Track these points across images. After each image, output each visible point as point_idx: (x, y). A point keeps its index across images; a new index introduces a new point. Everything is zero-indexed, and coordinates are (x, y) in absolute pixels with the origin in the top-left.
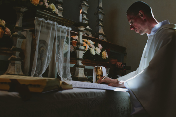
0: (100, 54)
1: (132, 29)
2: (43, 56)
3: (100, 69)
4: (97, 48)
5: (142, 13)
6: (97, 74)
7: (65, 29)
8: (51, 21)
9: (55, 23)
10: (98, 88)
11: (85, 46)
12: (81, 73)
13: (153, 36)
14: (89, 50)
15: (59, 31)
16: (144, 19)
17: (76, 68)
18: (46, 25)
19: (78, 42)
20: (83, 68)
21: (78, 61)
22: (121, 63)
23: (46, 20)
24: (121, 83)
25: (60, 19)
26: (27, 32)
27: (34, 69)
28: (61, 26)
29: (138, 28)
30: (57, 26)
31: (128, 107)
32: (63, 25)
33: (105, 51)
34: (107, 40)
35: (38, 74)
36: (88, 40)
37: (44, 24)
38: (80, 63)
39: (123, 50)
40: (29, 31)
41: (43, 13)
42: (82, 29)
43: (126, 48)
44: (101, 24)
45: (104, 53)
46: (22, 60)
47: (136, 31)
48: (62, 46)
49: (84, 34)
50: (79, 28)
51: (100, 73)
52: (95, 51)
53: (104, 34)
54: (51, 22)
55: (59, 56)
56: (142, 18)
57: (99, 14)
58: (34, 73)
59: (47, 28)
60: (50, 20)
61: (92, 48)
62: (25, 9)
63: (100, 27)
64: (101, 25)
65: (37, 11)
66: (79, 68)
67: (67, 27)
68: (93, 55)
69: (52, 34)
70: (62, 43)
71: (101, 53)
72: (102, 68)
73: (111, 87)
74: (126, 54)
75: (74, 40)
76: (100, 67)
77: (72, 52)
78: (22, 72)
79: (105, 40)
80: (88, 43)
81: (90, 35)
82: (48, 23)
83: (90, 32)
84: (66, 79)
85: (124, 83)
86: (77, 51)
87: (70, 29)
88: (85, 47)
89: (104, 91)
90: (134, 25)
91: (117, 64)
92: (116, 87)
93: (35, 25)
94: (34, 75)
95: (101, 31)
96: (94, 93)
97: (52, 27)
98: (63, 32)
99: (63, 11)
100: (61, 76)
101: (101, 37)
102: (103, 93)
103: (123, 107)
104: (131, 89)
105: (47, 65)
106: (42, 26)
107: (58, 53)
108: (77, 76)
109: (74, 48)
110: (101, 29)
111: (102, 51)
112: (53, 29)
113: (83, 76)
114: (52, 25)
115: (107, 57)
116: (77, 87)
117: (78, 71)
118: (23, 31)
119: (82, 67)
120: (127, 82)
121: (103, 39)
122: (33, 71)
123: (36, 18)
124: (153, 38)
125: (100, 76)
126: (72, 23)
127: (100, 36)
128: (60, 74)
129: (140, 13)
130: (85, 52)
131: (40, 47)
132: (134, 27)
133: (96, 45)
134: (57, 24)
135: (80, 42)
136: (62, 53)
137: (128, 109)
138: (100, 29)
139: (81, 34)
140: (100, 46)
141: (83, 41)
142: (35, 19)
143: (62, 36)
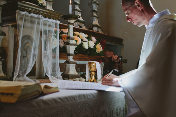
0: (93, 48)
1: (128, 21)
2: (29, 53)
3: (93, 64)
4: (90, 41)
5: (138, 3)
6: (91, 70)
7: (52, 22)
8: (36, 14)
9: (41, 16)
10: (90, 88)
11: (77, 39)
12: (72, 70)
13: (151, 28)
14: (82, 44)
15: (45, 25)
16: (141, 9)
17: (67, 64)
18: (30, 18)
19: (68, 36)
20: (75, 65)
21: (68, 56)
22: (117, 56)
23: (30, 14)
24: (115, 81)
25: (46, 12)
26: (9, 28)
27: (17, 68)
28: (47, 19)
29: (136, 19)
30: (43, 19)
31: (125, 107)
32: (50, 18)
33: (100, 43)
34: (102, 31)
35: (21, 75)
36: (81, 33)
37: (27, 18)
38: (71, 59)
39: (120, 41)
40: (11, 26)
41: (26, 5)
42: (72, 21)
43: (123, 40)
44: (95, 14)
45: (98, 47)
46: (3, 60)
47: (134, 22)
48: (49, 41)
49: (77, 26)
50: (69, 21)
51: (93, 69)
52: (88, 44)
53: (98, 25)
54: (36, 16)
55: (46, 53)
56: (139, 8)
57: (93, 4)
58: (17, 73)
59: (31, 22)
60: (34, 13)
61: (85, 42)
62: (3, 1)
63: (94, 18)
64: (95, 16)
65: (19, 3)
66: (70, 65)
67: (55, 20)
68: (86, 49)
69: (37, 29)
70: (49, 38)
71: (94, 46)
72: (95, 64)
73: (105, 86)
74: (123, 45)
75: (64, 34)
76: (93, 62)
77: (62, 47)
78: (3, 73)
79: (100, 32)
80: (80, 37)
81: (83, 27)
82: (32, 17)
83: (84, 24)
84: (55, 78)
85: (119, 81)
86: (67, 46)
87: (59, 22)
88: (77, 41)
89: (96, 92)
90: (131, 16)
91: (113, 57)
92: (109, 86)
93: (17, 19)
94: (18, 75)
95: (96, 22)
96: (84, 95)
97: (37, 21)
98: (50, 26)
99: (53, 2)
100: (49, 75)
101: (95, 29)
102: (94, 95)
103: (119, 107)
104: (126, 88)
105: (32, 63)
106: (25, 20)
107: (46, 49)
108: (68, 73)
109: (65, 43)
110: (96, 20)
111: (96, 44)
112: (38, 23)
113: (75, 73)
114: (36, 19)
115: (102, 50)
116: (65, 88)
117: (69, 68)
118: (3, 26)
119: (73, 63)
120: (121, 80)
121: (98, 31)
122: (17, 71)
123: (18, 12)
124: (151, 30)
125: (94, 72)
126: (61, 15)
127: (94, 27)
128: (47, 73)
129: (136, 3)
130: (77, 46)
131: (25, 44)
132: (130, 18)
133: (89, 39)
134: (43, 17)
135: (70, 36)
136: (50, 49)
137: (125, 108)
138: (94, 20)
139: (71, 27)
140: (94, 39)
141: (74, 34)
142: (16, 13)
143: (49, 31)
